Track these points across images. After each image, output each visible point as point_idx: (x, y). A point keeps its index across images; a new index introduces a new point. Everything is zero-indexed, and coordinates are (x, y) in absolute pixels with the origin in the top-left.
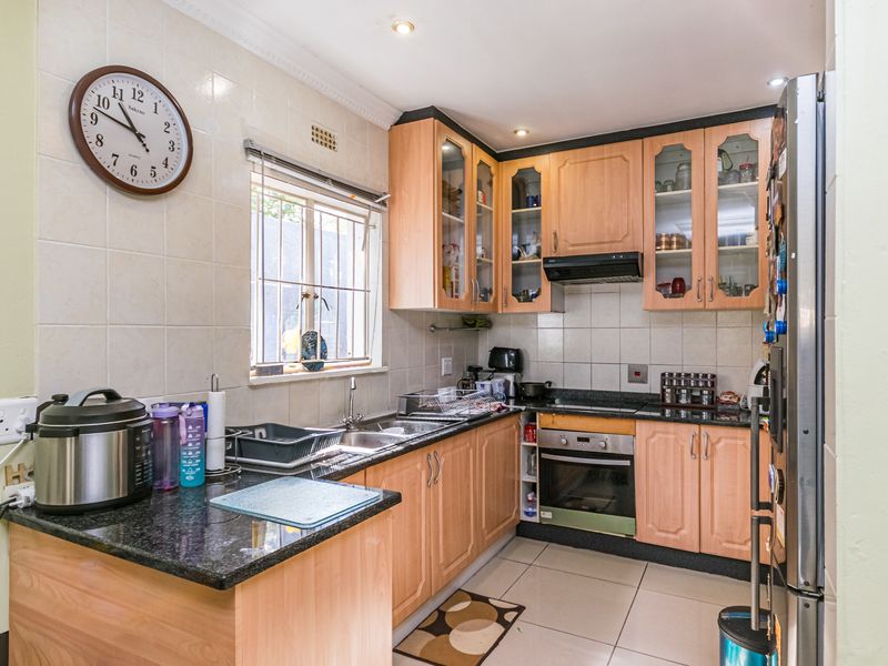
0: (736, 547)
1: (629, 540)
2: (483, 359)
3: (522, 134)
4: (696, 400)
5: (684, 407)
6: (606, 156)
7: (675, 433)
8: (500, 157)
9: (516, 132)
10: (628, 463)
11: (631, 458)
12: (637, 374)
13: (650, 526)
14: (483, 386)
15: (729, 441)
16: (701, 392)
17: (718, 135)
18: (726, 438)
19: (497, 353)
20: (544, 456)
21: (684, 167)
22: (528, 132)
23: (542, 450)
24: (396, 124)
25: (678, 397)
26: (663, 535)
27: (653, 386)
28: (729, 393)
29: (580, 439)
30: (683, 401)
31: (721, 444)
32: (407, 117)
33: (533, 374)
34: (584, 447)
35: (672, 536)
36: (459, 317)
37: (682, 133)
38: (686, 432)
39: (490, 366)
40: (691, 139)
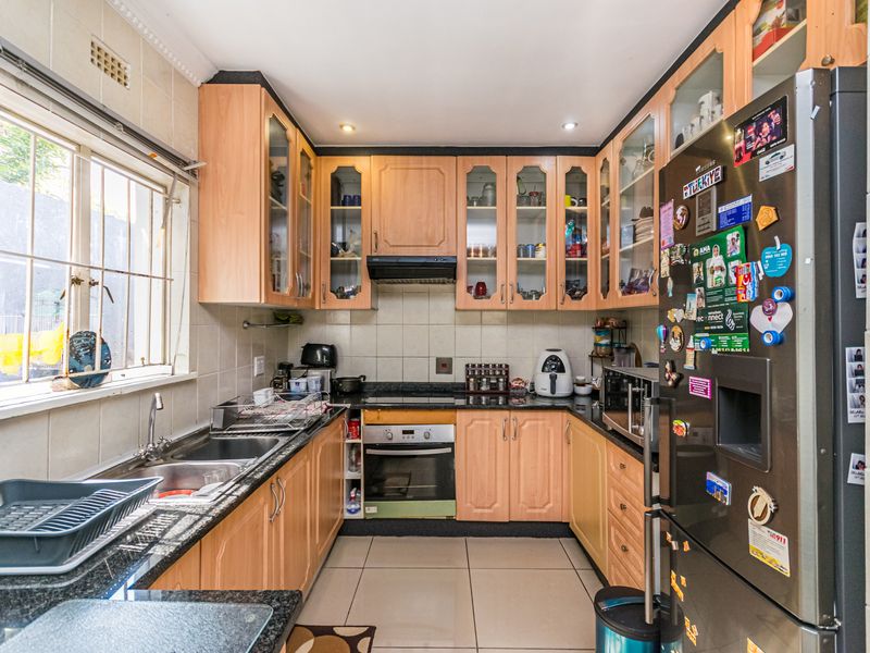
0: (537, 511)
1: (450, 520)
2: (294, 356)
3: (347, 129)
4: (494, 387)
5: (484, 393)
6: (424, 166)
7: (490, 419)
8: (321, 152)
9: (341, 126)
10: (449, 450)
11: (451, 445)
12: (444, 365)
13: (469, 504)
14: (298, 384)
15: (533, 422)
16: (497, 379)
17: (517, 164)
18: (530, 420)
19: (309, 349)
20: (369, 451)
21: (489, 187)
22: (354, 128)
23: (367, 446)
24: (208, 83)
25: (480, 385)
26: (479, 511)
27: (458, 376)
28: (518, 379)
29: (405, 432)
30: (483, 388)
31: (524, 427)
32: (223, 77)
33: (345, 370)
34: (409, 439)
35: (486, 511)
36: (270, 313)
37: (489, 157)
38: (499, 417)
39: (303, 361)
40: (496, 163)
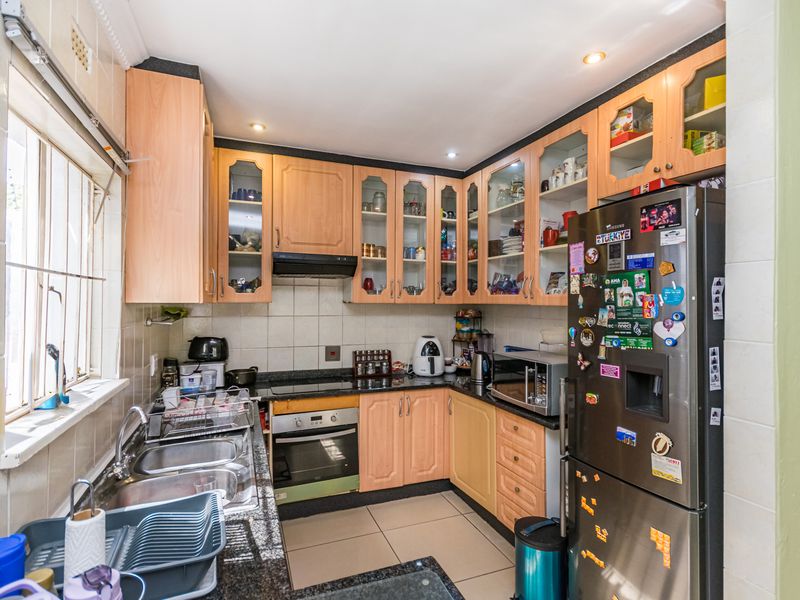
0: (425, 473)
1: (354, 494)
2: (180, 351)
3: (258, 128)
4: (379, 370)
5: (371, 377)
6: (325, 171)
7: (388, 400)
8: (222, 143)
9: (252, 125)
10: (353, 431)
11: (355, 426)
12: (333, 353)
13: (370, 477)
14: (192, 380)
15: (422, 399)
16: (381, 364)
17: (406, 178)
18: (420, 397)
20: (278, 441)
21: (379, 195)
22: (264, 128)
23: (275, 436)
24: (135, 67)
25: (366, 369)
26: (379, 480)
27: (346, 362)
28: (398, 363)
29: (313, 419)
30: (370, 372)
31: (416, 403)
33: (237, 361)
34: (318, 425)
35: (384, 480)
37: (381, 169)
38: (395, 396)
39: (190, 356)
40: (386, 175)
